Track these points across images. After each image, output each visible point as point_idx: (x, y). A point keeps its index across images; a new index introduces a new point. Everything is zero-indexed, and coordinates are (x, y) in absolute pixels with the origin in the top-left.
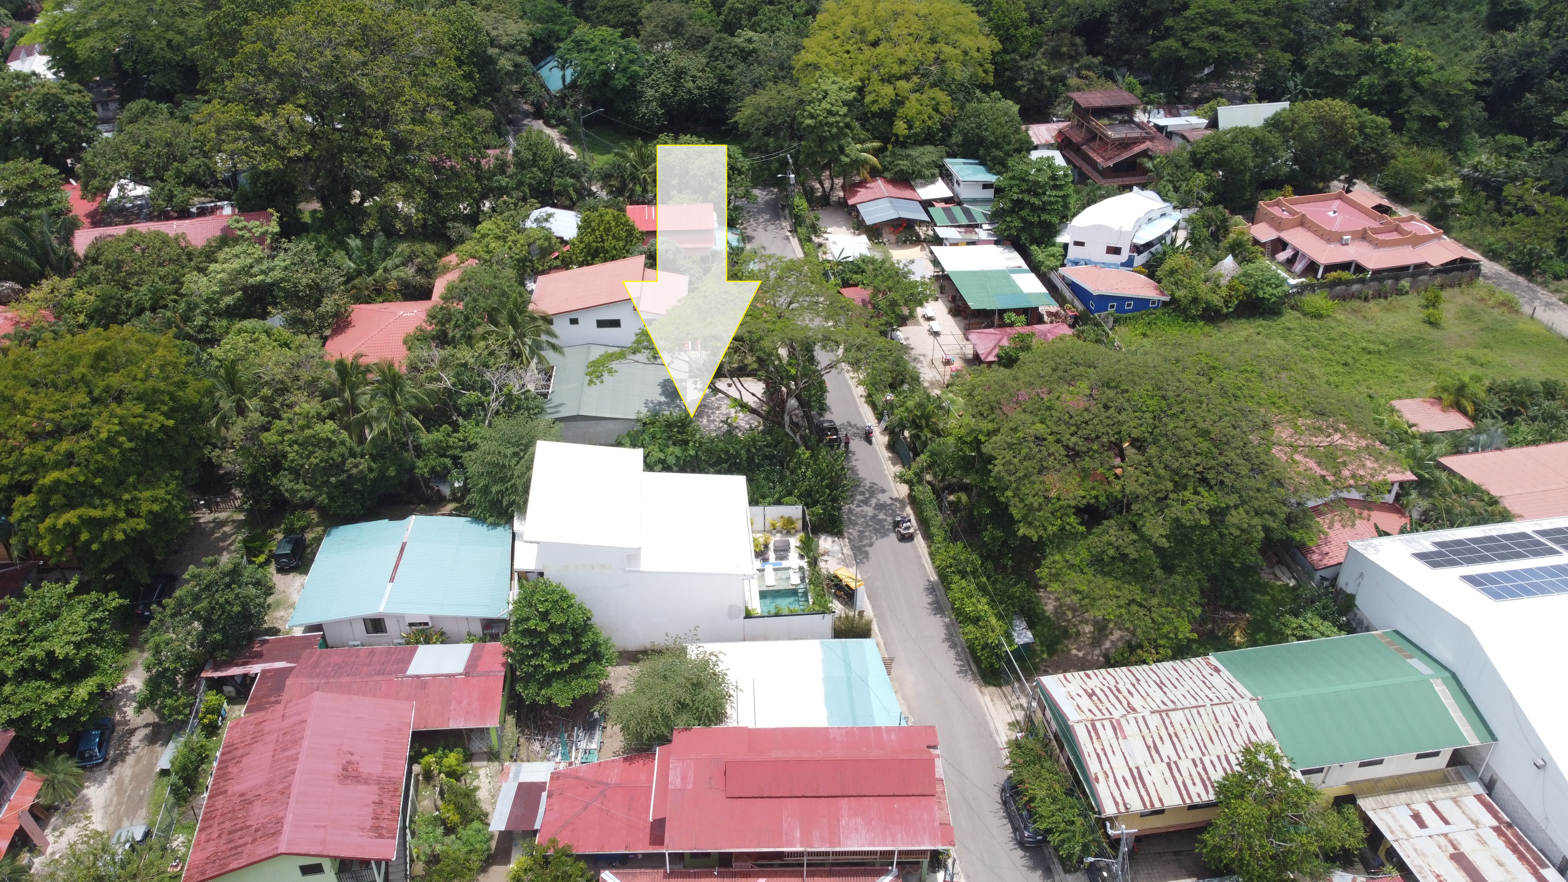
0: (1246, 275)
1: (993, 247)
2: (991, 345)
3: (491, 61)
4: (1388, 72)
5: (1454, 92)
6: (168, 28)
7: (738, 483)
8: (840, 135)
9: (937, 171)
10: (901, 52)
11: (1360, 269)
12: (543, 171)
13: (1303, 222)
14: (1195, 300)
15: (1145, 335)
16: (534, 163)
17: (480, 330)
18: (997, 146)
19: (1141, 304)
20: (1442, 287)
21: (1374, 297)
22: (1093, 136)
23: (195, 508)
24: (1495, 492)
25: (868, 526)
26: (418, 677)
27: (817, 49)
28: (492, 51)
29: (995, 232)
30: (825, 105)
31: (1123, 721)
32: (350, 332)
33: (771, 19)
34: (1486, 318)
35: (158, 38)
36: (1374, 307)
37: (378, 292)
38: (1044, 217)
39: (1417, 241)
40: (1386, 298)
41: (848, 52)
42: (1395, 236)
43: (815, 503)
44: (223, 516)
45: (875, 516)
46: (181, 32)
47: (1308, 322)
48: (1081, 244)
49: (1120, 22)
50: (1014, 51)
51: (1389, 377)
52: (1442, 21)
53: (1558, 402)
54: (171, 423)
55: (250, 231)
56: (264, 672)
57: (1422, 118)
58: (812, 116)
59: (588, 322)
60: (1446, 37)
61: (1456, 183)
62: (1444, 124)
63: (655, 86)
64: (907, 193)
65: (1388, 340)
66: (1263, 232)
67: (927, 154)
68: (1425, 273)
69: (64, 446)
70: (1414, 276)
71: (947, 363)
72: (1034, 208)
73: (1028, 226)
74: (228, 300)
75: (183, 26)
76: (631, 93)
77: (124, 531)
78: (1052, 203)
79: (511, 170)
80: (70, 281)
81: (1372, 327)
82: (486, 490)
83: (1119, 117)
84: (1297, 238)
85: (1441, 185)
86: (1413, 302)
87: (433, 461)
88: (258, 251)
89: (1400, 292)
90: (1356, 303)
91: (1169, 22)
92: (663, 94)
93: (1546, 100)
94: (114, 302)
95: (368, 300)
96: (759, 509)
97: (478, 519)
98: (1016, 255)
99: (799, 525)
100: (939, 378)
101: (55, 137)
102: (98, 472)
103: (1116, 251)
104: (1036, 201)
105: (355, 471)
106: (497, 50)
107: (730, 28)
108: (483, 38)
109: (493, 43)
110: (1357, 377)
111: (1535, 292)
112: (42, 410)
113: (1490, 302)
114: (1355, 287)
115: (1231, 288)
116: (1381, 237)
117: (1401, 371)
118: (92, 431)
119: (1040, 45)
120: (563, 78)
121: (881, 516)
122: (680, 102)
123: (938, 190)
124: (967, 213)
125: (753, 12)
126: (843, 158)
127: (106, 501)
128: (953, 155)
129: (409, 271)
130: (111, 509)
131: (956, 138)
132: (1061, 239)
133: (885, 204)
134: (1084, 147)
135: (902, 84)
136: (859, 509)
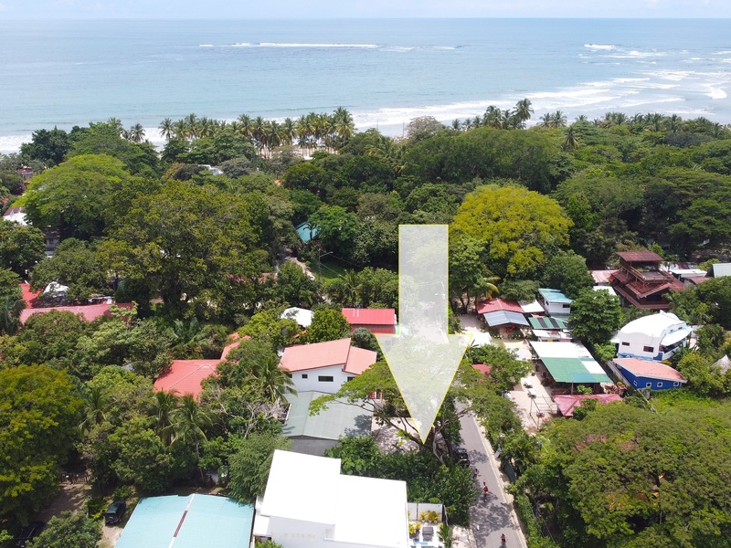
1: (570, 344)
2: (569, 406)
3: (270, 223)
6: (93, 200)
7: (400, 487)
8: (474, 272)
9: (534, 296)
10: (512, 225)
12: (294, 286)
14: (704, 383)
15: (671, 405)
16: (289, 281)
17: (247, 379)
18: (572, 282)
19: (668, 384)
22: (633, 279)
23: (63, 480)
25: (486, 521)
27: (462, 222)
28: (271, 218)
29: (571, 334)
32: (170, 376)
33: (434, 204)
35: (86, 205)
37: (190, 353)
38: (603, 327)
41: (480, 224)
43: (451, 503)
44: (78, 486)
45: (491, 515)
46: (99, 202)
48: (628, 344)
49: (648, 212)
50: (582, 227)
54: (56, 424)
55: (120, 313)
59: (313, 377)
63: (364, 240)
64: (516, 308)
67: (528, 285)
71: (540, 415)
72: (596, 321)
73: (592, 331)
74: (102, 353)
75: (100, 199)
76: (350, 244)
77: (18, 491)
78: (607, 318)
79: (276, 284)
80: (14, 338)
82: (240, 480)
83: (649, 268)
87: (210, 459)
88: (123, 325)
91: (679, 213)
92: (368, 244)
94: (37, 351)
95: (183, 358)
96: (414, 505)
97: (234, 499)
98: (585, 349)
99: (440, 517)
100: (535, 425)
101: (21, 257)
102: (9, 452)
103: (650, 349)
104: (597, 316)
105: (161, 462)
106: (274, 217)
107: (410, 209)
108: (267, 210)
109: (272, 213)
115: (727, 377)
118: (10, 426)
119: (598, 224)
120: (311, 234)
121: (495, 516)
122: (378, 250)
123: (535, 307)
124: (553, 322)
125: (424, 200)
126: (476, 285)
127: (10, 471)
128: (544, 286)
129: (209, 342)
130: (12, 476)
131: (546, 276)
132: (614, 341)
133: (501, 314)
134: (627, 285)
135: (513, 243)
136: (480, 510)
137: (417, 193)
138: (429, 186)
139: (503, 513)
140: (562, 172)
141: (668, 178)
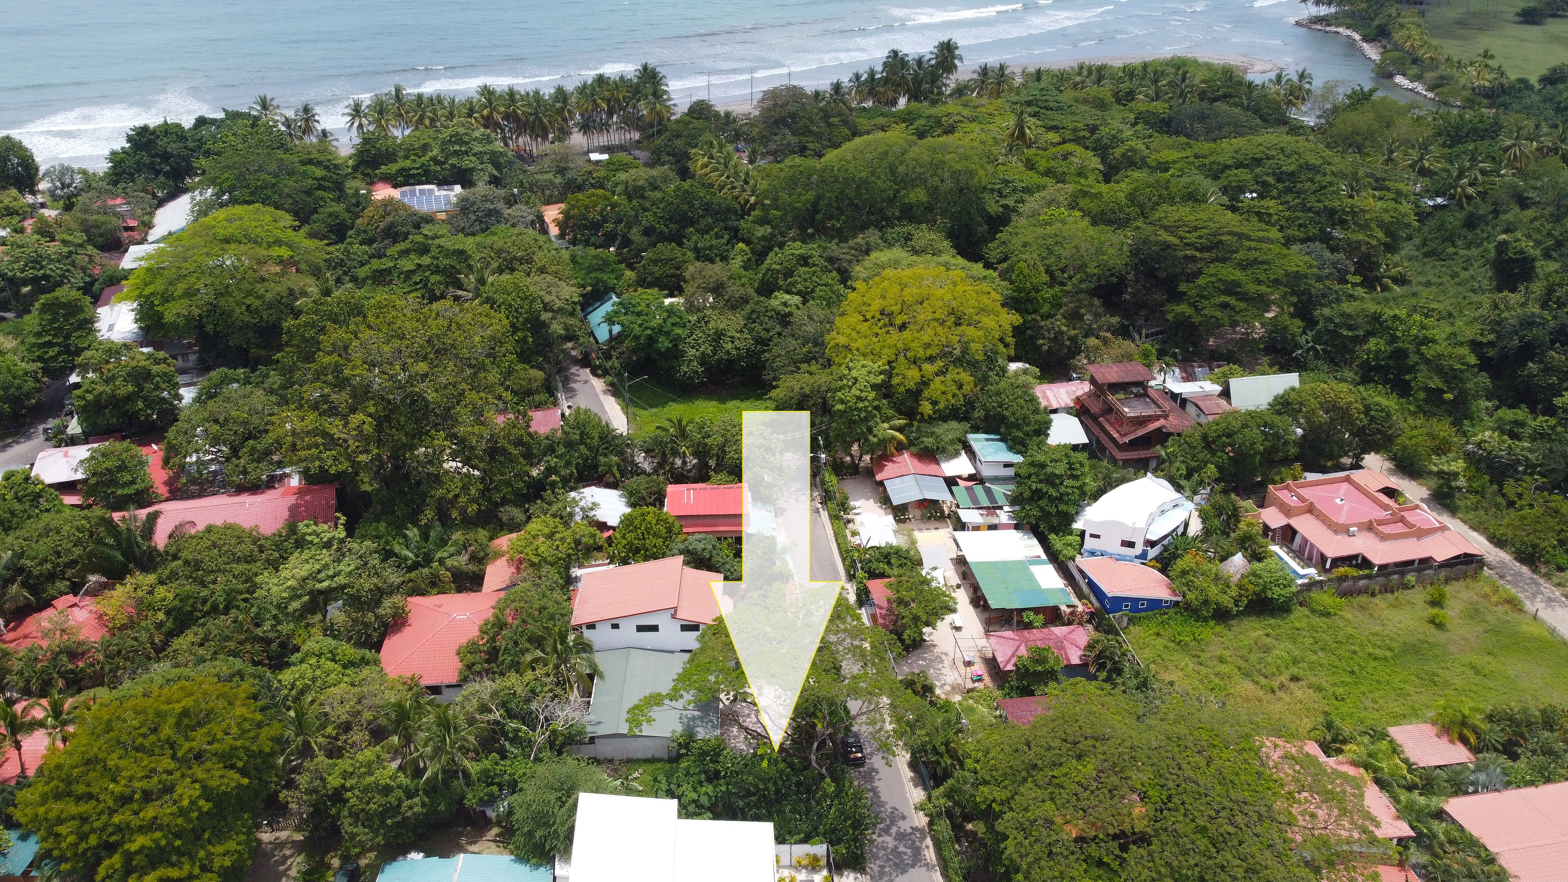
0: (1254, 574)
1: (1014, 531)
2: (1009, 653)
3: (544, 325)
4: (1393, 339)
5: (1458, 366)
8: (870, 417)
9: (960, 447)
10: (927, 336)
11: (1366, 563)
12: (590, 448)
13: (1311, 509)
14: (1206, 602)
15: (1158, 634)
16: (582, 442)
18: (1018, 427)
19: (1154, 604)
20: (1447, 581)
21: (1381, 592)
22: (1109, 409)
23: (258, 826)
24: (1493, 849)
25: (889, 860)
27: (848, 331)
28: (545, 316)
29: (1014, 515)
30: (855, 391)
32: (407, 630)
33: (805, 280)
34: (1490, 618)
36: (1380, 602)
37: (433, 584)
38: (1062, 507)
39: (1421, 533)
40: (1392, 592)
41: (877, 335)
42: (1399, 528)
43: (839, 841)
44: (283, 835)
45: (896, 847)
47: (1316, 620)
48: (1098, 537)
49: (1137, 281)
50: (1035, 312)
51: (1394, 689)
52: (1451, 257)
53: (1556, 734)
54: (246, 781)
55: (318, 535)
57: (1428, 390)
58: (842, 402)
59: (628, 629)
60: (1454, 275)
61: (1459, 465)
62: (1449, 396)
64: (932, 468)
65: (1394, 645)
66: (1273, 518)
67: (950, 430)
68: (1430, 568)
69: (150, 812)
70: (1418, 570)
71: (968, 664)
72: (1051, 499)
73: (1046, 515)
74: (296, 605)
76: (675, 353)
78: (1068, 494)
79: (561, 450)
80: (151, 578)
81: (1379, 628)
83: (1135, 390)
84: (1305, 526)
85: (1445, 468)
86: (1419, 596)
87: (482, 791)
89: (1406, 587)
90: (1363, 599)
91: (1183, 287)
93: (1548, 370)
95: (423, 593)
96: (785, 848)
97: (522, 858)
98: (1035, 542)
99: (823, 862)
100: (960, 681)
102: (177, 836)
103: (1131, 545)
104: (1053, 492)
105: (409, 814)
106: (550, 315)
107: (767, 289)
108: (538, 306)
109: (546, 307)
110: (1363, 688)
111: (1538, 585)
112: (131, 779)
113: (1494, 599)
114: (1362, 583)
115: (1240, 587)
116: (1386, 529)
117: (1405, 682)
118: (175, 796)
119: (1060, 306)
120: (610, 331)
121: (902, 849)
122: (719, 361)
123: (962, 466)
124: (989, 492)
125: (789, 273)
126: (871, 438)
127: (183, 859)
128: (976, 429)
129: (464, 558)
130: (187, 867)
131: (979, 414)
132: (1078, 525)
133: (909, 481)
134: (1101, 419)
135: (928, 368)
136: (880, 840)
137: (777, 259)
138: (797, 248)
139: (914, 842)
140: (1005, 207)
141: (1166, 229)
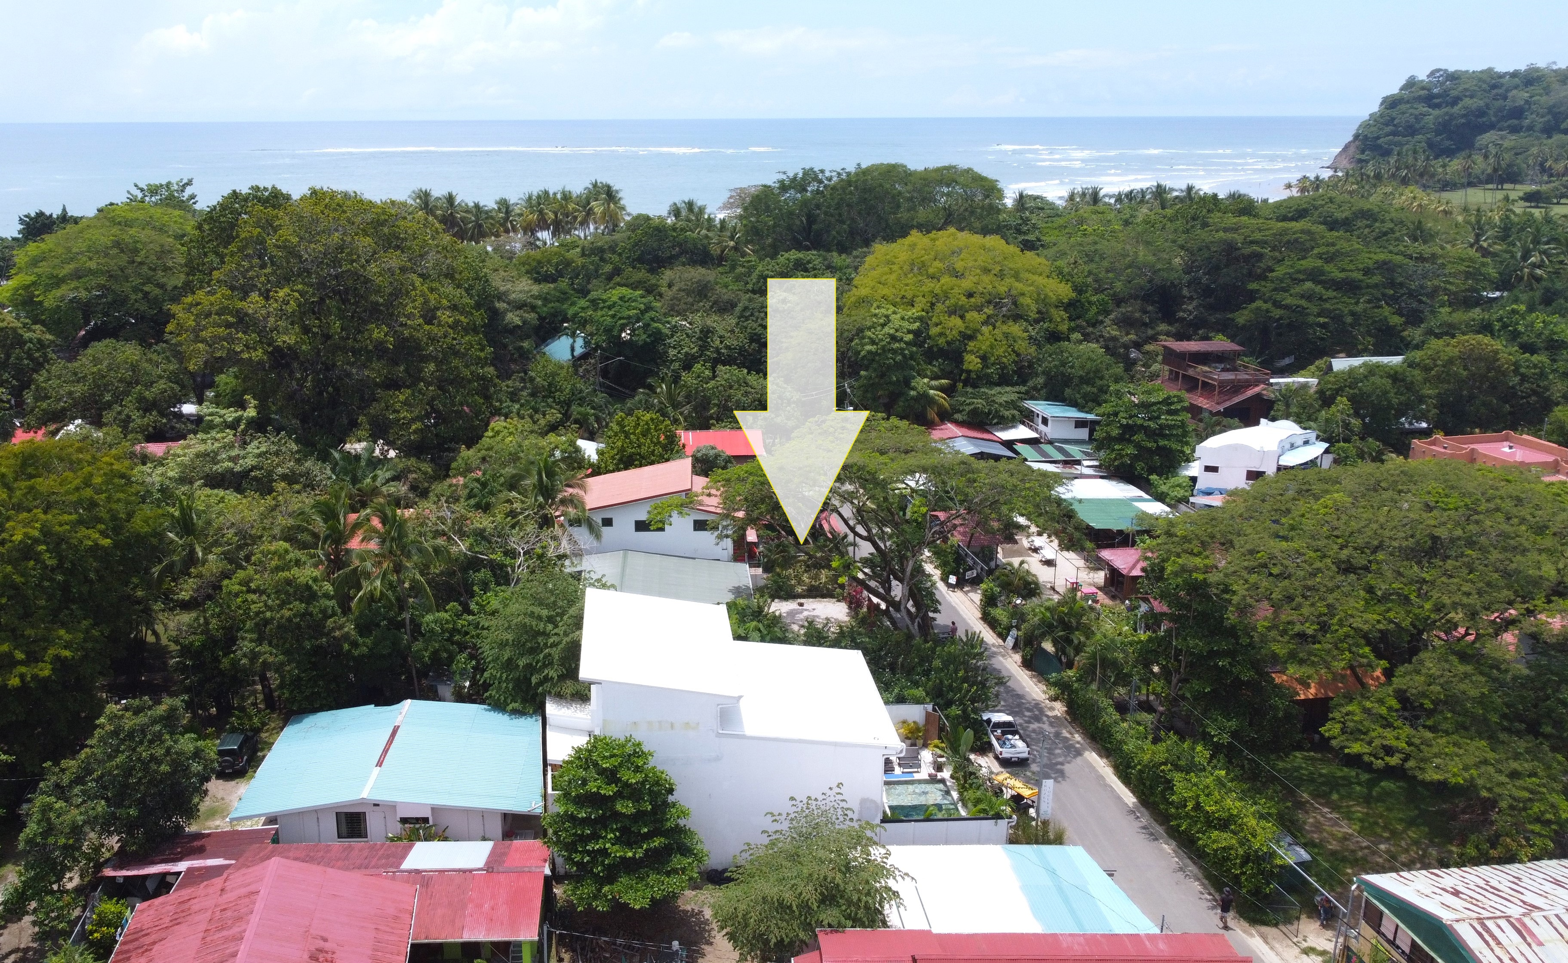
1: (1102, 481)
2: (1132, 561)
6: (149, 280)
7: (853, 658)
8: (905, 365)
9: (1016, 412)
10: (968, 284)
12: (559, 403)
13: (1474, 458)
16: (550, 394)
18: (1088, 382)
22: (1194, 385)
26: (418, 872)
27: (871, 284)
28: (500, 306)
29: (1101, 465)
30: (887, 331)
31: (1526, 920)
35: (135, 289)
46: (162, 286)
48: (1215, 470)
54: (108, 543)
55: (221, 417)
56: (190, 870)
58: (873, 342)
63: (678, 346)
64: (986, 436)
67: (1005, 394)
72: (1149, 434)
73: (1143, 453)
75: (164, 280)
78: (1171, 427)
82: (510, 665)
83: (1220, 366)
88: (228, 437)
92: (687, 354)
97: (499, 706)
98: (1133, 487)
103: (1259, 475)
104: (1151, 424)
105: (337, 633)
106: (505, 306)
108: (491, 291)
109: (501, 298)
119: (1108, 312)
120: (573, 349)
123: (1022, 432)
124: (1061, 451)
126: (909, 392)
128: (1037, 395)
129: (401, 488)
131: (1035, 382)
133: (959, 441)
135: (972, 316)
141: (1225, 230)
